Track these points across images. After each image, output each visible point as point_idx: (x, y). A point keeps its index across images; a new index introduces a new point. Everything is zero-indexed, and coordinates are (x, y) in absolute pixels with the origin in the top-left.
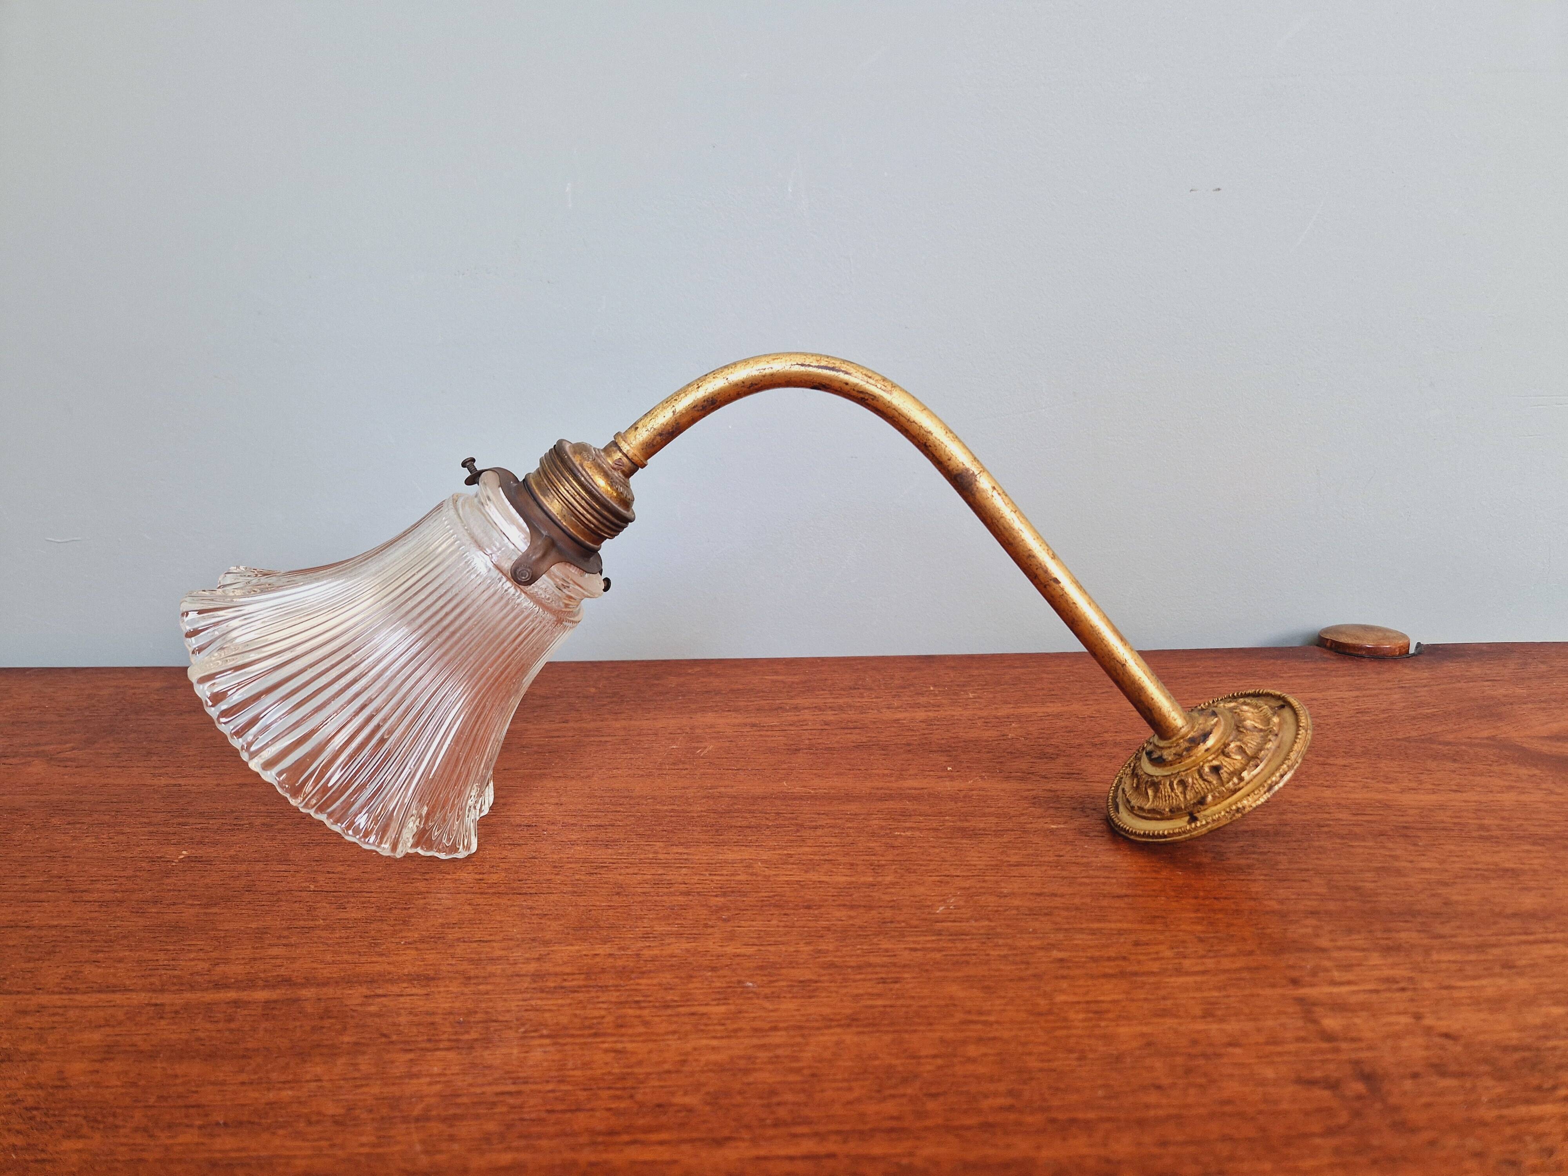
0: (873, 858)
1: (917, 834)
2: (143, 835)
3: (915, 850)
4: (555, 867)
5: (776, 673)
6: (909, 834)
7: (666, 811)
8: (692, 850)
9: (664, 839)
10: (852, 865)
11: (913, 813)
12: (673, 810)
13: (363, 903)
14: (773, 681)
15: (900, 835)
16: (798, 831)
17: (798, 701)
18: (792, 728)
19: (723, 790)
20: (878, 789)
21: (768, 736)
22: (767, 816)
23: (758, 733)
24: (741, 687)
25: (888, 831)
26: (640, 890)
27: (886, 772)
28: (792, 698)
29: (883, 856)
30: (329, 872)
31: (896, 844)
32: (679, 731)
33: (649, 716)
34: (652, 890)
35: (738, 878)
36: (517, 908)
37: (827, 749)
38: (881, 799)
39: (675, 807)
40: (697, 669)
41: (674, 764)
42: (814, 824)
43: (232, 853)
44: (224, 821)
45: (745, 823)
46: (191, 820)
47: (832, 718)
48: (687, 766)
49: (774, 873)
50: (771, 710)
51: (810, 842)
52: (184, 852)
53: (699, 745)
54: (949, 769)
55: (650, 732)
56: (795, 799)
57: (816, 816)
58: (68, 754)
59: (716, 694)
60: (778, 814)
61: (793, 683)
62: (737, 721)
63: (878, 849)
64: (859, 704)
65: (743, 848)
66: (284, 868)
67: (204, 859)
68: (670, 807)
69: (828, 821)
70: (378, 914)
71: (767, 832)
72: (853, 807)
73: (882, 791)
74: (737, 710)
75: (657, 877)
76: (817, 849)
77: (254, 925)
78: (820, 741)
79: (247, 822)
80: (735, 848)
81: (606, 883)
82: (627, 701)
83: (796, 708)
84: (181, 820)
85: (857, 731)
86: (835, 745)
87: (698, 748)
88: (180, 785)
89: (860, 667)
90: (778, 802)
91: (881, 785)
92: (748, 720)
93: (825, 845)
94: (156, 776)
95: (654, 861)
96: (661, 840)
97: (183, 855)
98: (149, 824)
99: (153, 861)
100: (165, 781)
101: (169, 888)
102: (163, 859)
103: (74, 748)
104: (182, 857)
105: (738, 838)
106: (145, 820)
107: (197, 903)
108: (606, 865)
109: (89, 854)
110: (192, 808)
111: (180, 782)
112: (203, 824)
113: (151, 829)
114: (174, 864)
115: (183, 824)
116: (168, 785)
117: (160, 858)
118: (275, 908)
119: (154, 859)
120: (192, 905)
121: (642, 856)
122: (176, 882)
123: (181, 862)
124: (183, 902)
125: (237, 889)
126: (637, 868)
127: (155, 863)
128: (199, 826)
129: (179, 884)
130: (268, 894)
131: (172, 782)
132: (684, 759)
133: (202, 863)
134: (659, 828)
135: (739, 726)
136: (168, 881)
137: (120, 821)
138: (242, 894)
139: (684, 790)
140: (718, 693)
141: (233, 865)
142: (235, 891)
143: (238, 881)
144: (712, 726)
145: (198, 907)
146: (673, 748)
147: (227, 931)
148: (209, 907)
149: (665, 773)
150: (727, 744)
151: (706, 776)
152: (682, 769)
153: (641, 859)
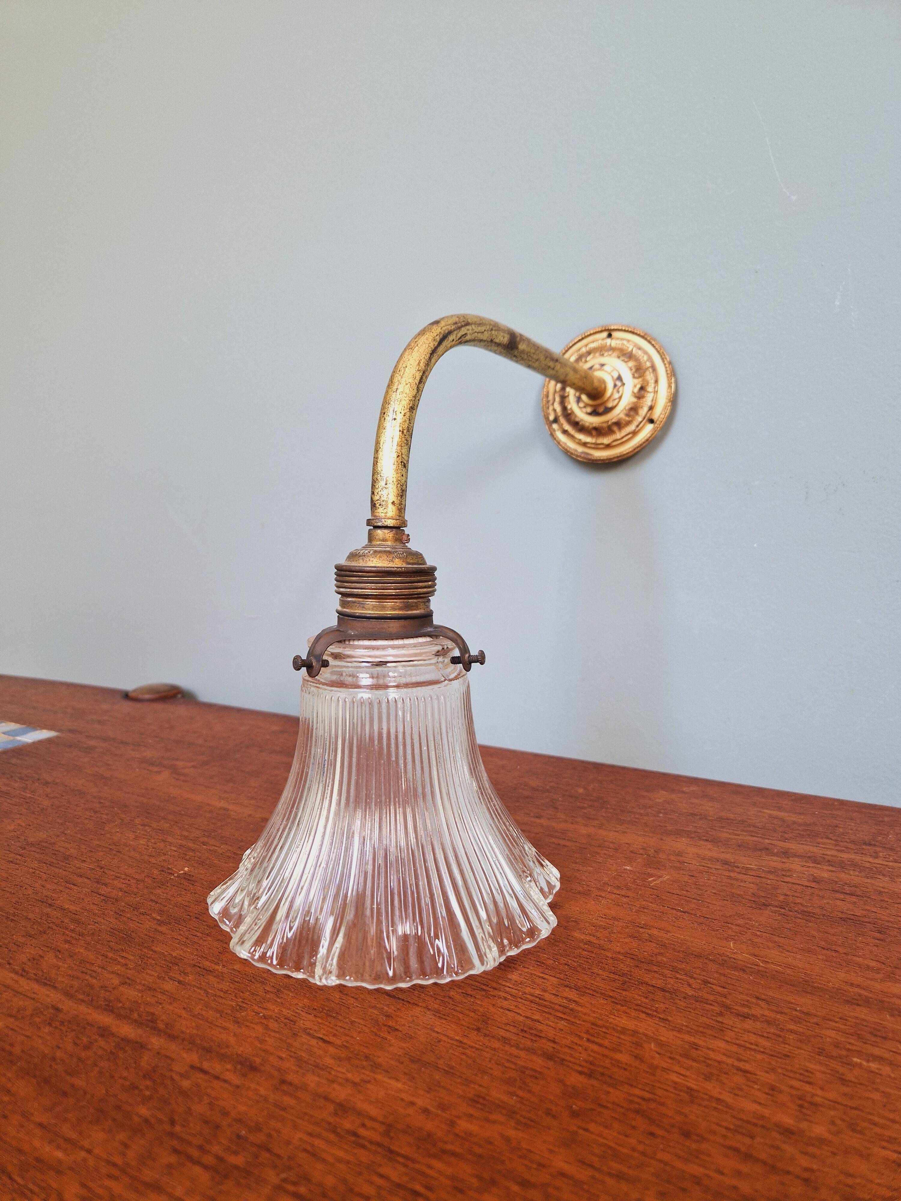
0: (808, 1088)
1: (886, 1070)
2: (175, 846)
3: (876, 1096)
5: (780, 809)
6: (873, 1066)
7: (582, 941)
8: (584, 1000)
9: (562, 976)
10: (773, 1088)
11: (890, 1035)
12: (589, 943)
14: (771, 816)
15: (860, 1065)
16: (721, 1014)
17: (793, 846)
18: (771, 877)
19: (655, 932)
20: (852, 985)
21: (737, 880)
22: (692, 981)
23: (727, 873)
24: (732, 816)
25: (844, 1053)
26: (502, 1033)
27: (873, 964)
28: (785, 840)
29: (822, 1089)
31: (849, 1076)
32: (641, 852)
33: (620, 828)
34: (515, 1038)
35: (619, 1056)
36: (376, 1012)
37: (803, 912)
38: (852, 1002)
39: (593, 939)
40: (693, 788)
41: (618, 887)
42: (746, 1010)
44: (230, 848)
45: (659, 983)
46: (212, 842)
47: (825, 875)
48: (629, 894)
49: (665, 1065)
50: (756, 849)
51: (730, 1035)
52: (186, 869)
53: (655, 872)
55: (612, 845)
56: (735, 968)
57: (754, 1001)
58: (186, 771)
59: (701, 819)
60: (706, 982)
61: (794, 823)
62: (709, 854)
63: (819, 1075)
64: (867, 865)
65: (643, 1016)
67: (193, 878)
68: (588, 938)
69: (766, 1013)
71: (682, 1004)
72: (806, 1002)
73: (857, 990)
74: (715, 841)
75: (529, 1022)
76: (735, 1048)
77: (175, 953)
78: (798, 900)
80: (634, 1014)
81: (474, 1011)
82: (608, 808)
83: (786, 853)
84: (206, 839)
85: (854, 899)
86: (817, 911)
87: (651, 876)
88: (228, 810)
89: (886, 819)
90: (712, 966)
91: (859, 980)
92: (723, 856)
93: (748, 1045)
94: (220, 798)
95: (537, 1000)
96: (558, 975)
97: (184, 870)
98: (186, 837)
99: (163, 871)
100: (223, 804)
101: (153, 898)
102: (169, 871)
103: (193, 767)
104: (182, 872)
105: (644, 1000)
106: (186, 833)
107: (159, 918)
108: (487, 988)
109: (133, 853)
110: (220, 832)
111: (230, 807)
112: (216, 846)
113: (183, 842)
114: (172, 877)
115: (204, 844)
116: (221, 808)
117: (169, 869)
118: (201, 942)
119: (164, 869)
120: (154, 919)
121: (528, 990)
122: (161, 894)
123: (178, 876)
124: (151, 914)
125: (191, 914)
126: (515, 1003)
127: (162, 873)
128: (212, 848)
129: (161, 897)
130: (207, 925)
131: (226, 806)
132: (631, 885)
133: (189, 882)
134: (563, 960)
135: (709, 860)
136: (158, 891)
137: (172, 830)
138: (190, 920)
139: (612, 922)
140: (704, 818)
141: (205, 890)
142: (188, 915)
143: (197, 907)
144: (679, 854)
145: (156, 922)
146: (626, 869)
147: (155, 951)
148: (162, 925)
149: (603, 895)
150: (686, 878)
151: (645, 910)
152: (623, 896)
153: (525, 993)
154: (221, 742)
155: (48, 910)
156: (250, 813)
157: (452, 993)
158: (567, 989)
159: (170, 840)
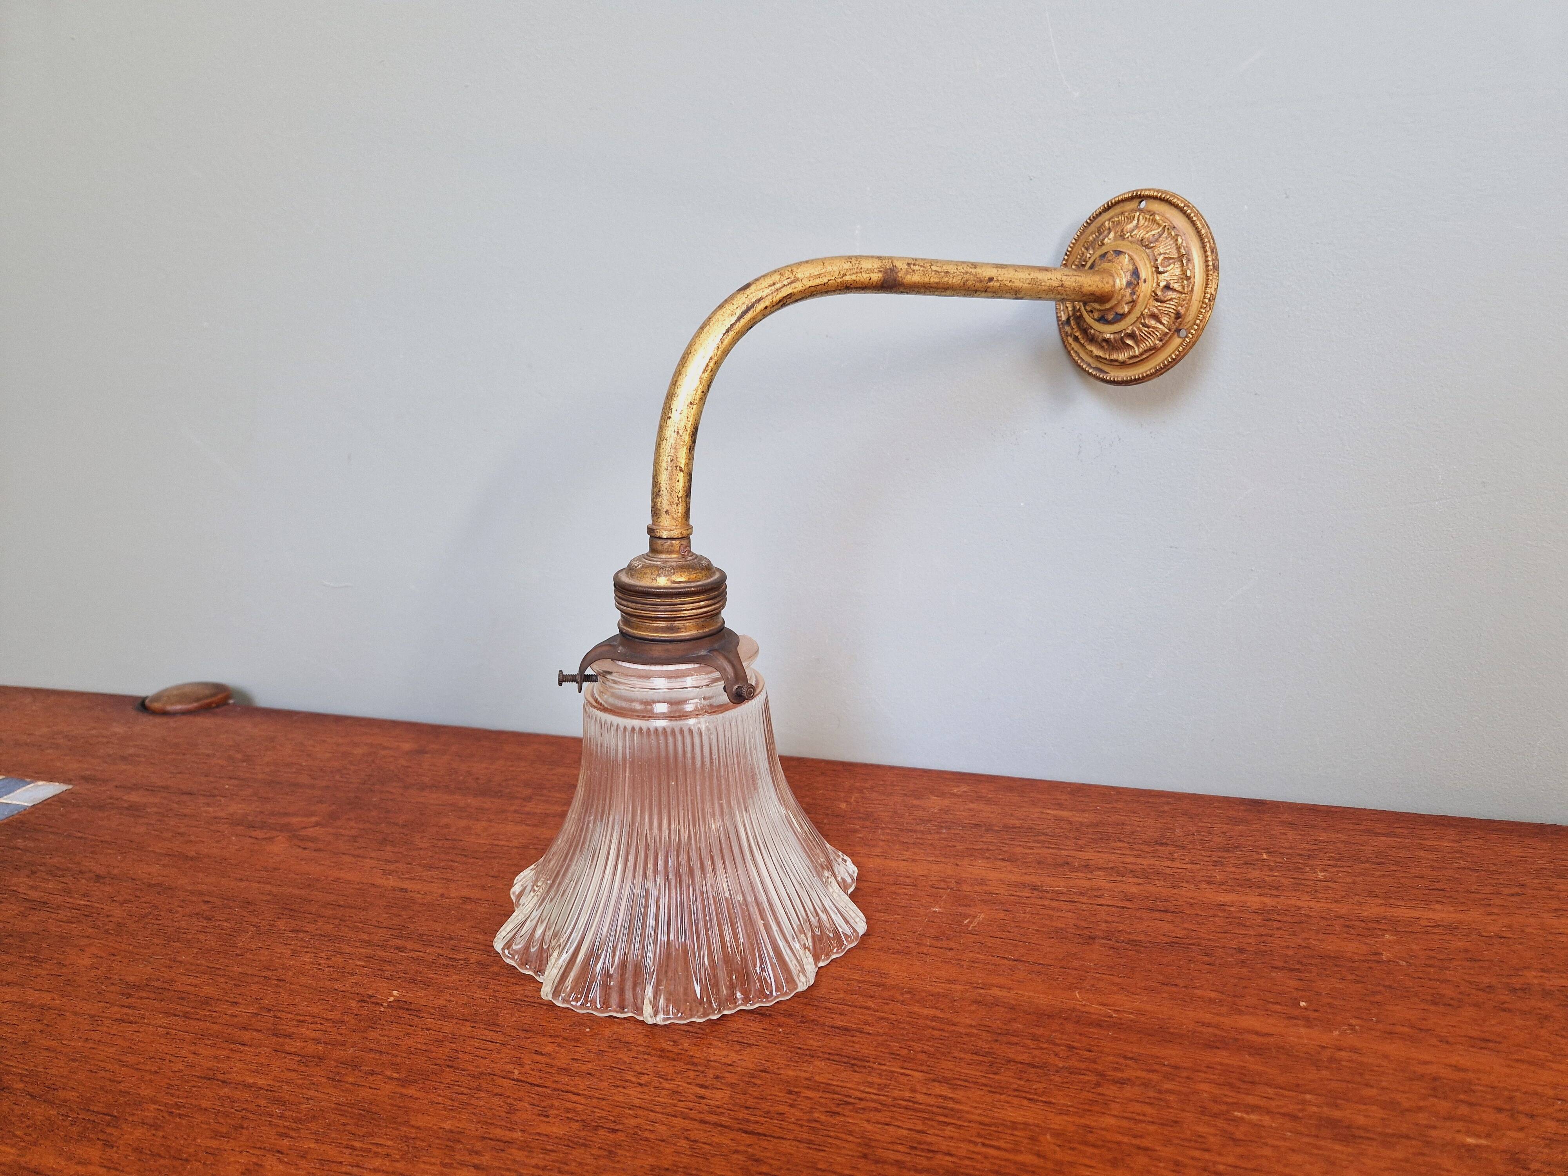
0: (1207, 1156)
1: (1267, 1120)
2: (360, 960)
3: (1267, 1152)
4: (790, 1092)
5: (1060, 806)
6: (1254, 1117)
7: (927, 1018)
8: (959, 1095)
9: (924, 1068)
10: (1177, 1163)
11: (1257, 1079)
12: (934, 1018)
13: (568, 1111)
14: (1058, 819)
15: (1242, 1119)
16: (1098, 1085)
17: (1089, 855)
18: (1084, 900)
19: (996, 991)
20: (1203, 1024)
21: (1053, 909)
22: (1057, 1049)
23: (1040, 902)
24: (1017, 823)
25: (1224, 1108)
26: (892, 1156)
27: (1213, 995)
28: (1080, 849)
29: (1220, 1154)
30: (536, 1052)
31: (1239, 1135)
32: (942, 885)
33: (907, 854)
34: (907, 1158)
35: (1020, 1158)
36: (740, 1157)
37: (1130, 942)
38: (1211, 1045)
39: (938, 1014)
40: (964, 788)
41: (936, 938)
42: (1120, 1075)
43: (442, 1002)
44: (441, 952)
45: (1025, 1058)
46: (409, 945)
47: (1134, 890)
48: (952, 944)
49: (1070, 1159)
50: (1057, 865)
51: (1116, 1108)
52: (395, 993)
53: (966, 910)
54: (1302, 1004)
55: (907, 880)
56: (1091, 1024)
57: (1122, 1061)
58: (310, 832)
59: (987, 830)
60: (1071, 1047)
61: (1082, 824)
62: (1013, 878)
63: (1212, 1139)
64: (1168, 871)
65: (1026, 1102)
66: (490, 1035)
67: (413, 1007)
68: (932, 1012)
69: (1139, 1073)
70: (583, 1133)
71: (1057, 1079)
72: (1172, 1054)
73: (1211, 1030)
74: (1012, 859)
75: (914, 1135)
76: (1125, 1123)
77: (448, 1125)
78: (1121, 927)
79: (462, 956)
80: (1016, 1101)
81: (851, 1133)
82: (882, 829)
83: (1087, 867)
84: (399, 942)
85: (1169, 916)
86: (1142, 937)
87: (966, 916)
88: (406, 891)
89: (1166, 808)
90: (1070, 1027)
91: (1207, 1017)
92: (1028, 879)
93: (1137, 1117)
94: (386, 873)
95: (911, 1104)
96: (920, 1068)
97: (393, 996)
98: (368, 943)
99: (363, 1001)
100: (392, 882)
101: (372, 1046)
102: (372, 1000)
103: (317, 824)
104: (391, 999)
105: (1019, 1082)
106: (365, 937)
107: (395, 1075)
108: (852, 1101)
109: (303, 980)
110: (412, 927)
111: (407, 885)
112: (419, 951)
113: (369, 951)
114: (382, 1009)
115: (400, 949)
116: (394, 889)
117: (370, 997)
118: (473, 1101)
119: (365, 998)
120: (390, 1078)
121: (896, 1093)
122: (380, 1038)
123: (390, 1007)
124: (383, 1072)
125: (438, 1062)
126: (890, 1114)
127: (364, 1004)
128: (415, 955)
129: (383, 1042)
130: (469, 1075)
131: (400, 884)
132: (948, 932)
133: (410, 1012)
134: (917, 1046)
135: (1016, 886)
136: (372, 1034)
137: (340, 934)
138: (443, 1071)
139: (949, 986)
140: (989, 828)
141: (439, 1022)
142: (436, 1065)
143: (441, 1049)
144: (983, 882)
145: (395, 1083)
146: (935, 912)
147: (418, 1128)
148: (407, 1085)
149: (925, 951)
150: (1002, 915)
151: (976, 965)
152: (946, 949)
153: (895, 1099)
154: (338, 777)
155: (225, 1091)
156: (440, 891)
157: (816, 1115)
158: (936, 1084)
159: (347, 951)
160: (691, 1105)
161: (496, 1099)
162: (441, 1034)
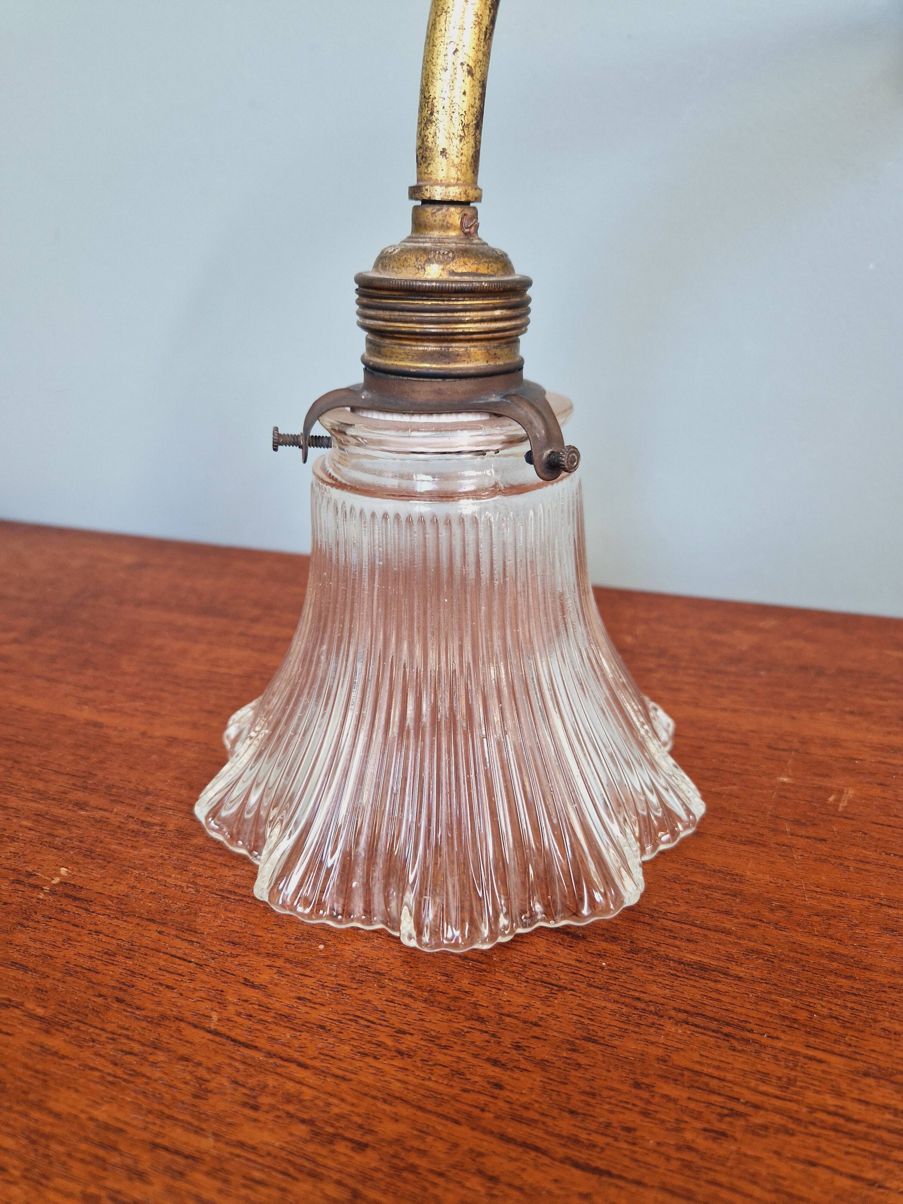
2: (27, 818)
4: (637, 1085)
7: (820, 954)
9: (842, 1048)
13: (289, 1099)
24: (853, 666)
30: (247, 983)
32: (782, 745)
33: (725, 702)
41: (797, 822)
43: (122, 888)
44: (131, 811)
46: (94, 800)
48: (822, 833)
52: (63, 870)
53: (826, 783)
55: (734, 737)
59: (818, 674)
62: (875, 738)
66: (182, 947)
67: (83, 894)
68: (826, 943)
70: (311, 1148)
74: (863, 713)
77: (102, 1113)
79: (157, 819)
81: (754, 1179)
84: (80, 795)
87: (828, 791)
88: (101, 726)
94: (82, 702)
95: (841, 1121)
96: (838, 1048)
97: (59, 875)
98: (42, 795)
99: (19, 882)
100: (86, 714)
101: (16, 956)
102: (31, 881)
103: (15, 641)
104: (57, 880)
106: (40, 786)
107: (40, 1011)
108: (742, 1108)
110: (101, 774)
111: (104, 719)
112: (105, 810)
113: (41, 807)
114: (41, 896)
115: (81, 805)
116: (88, 723)
117: (30, 875)
118: (146, 1070)
119: (22, 878)
120: (33, 1016)
121: (811, 1097)
122: (31, 943)
123: (53, 892)
124: (22, 1004)
125: (104, 991)
126: (811, 1141)
127: (18, 886)
128: (99, 814)
129: (32, 951)
130: (145, 1018)
131: (96, 717)
132: (811, 814)
133: (77, 903)
134: (822, 1007)
135: (882, 750)
136: (21, 937)
137: (11, 780)
138: (108, 1008)
139: (838, 900)
140: (820, 672)
141: (115, 922)
142: (100, 996)
143: (111, 967)
144: (835, 743)
145: (37, 1024)
146: (784, 783)
147: (58, 1115)
148: (53, 1031)
149: (786, 842)
150: (877, 791)
151: (868, 867)
152: (816, 839)
153: (812, 1109)
154: (49, 589)
156: (143, 728)
157: (689, 1135)
158: (871, 1081)
159: (14, 805)
160: (483, 1099)
161: (178, 1067)
162: (115, 942)
